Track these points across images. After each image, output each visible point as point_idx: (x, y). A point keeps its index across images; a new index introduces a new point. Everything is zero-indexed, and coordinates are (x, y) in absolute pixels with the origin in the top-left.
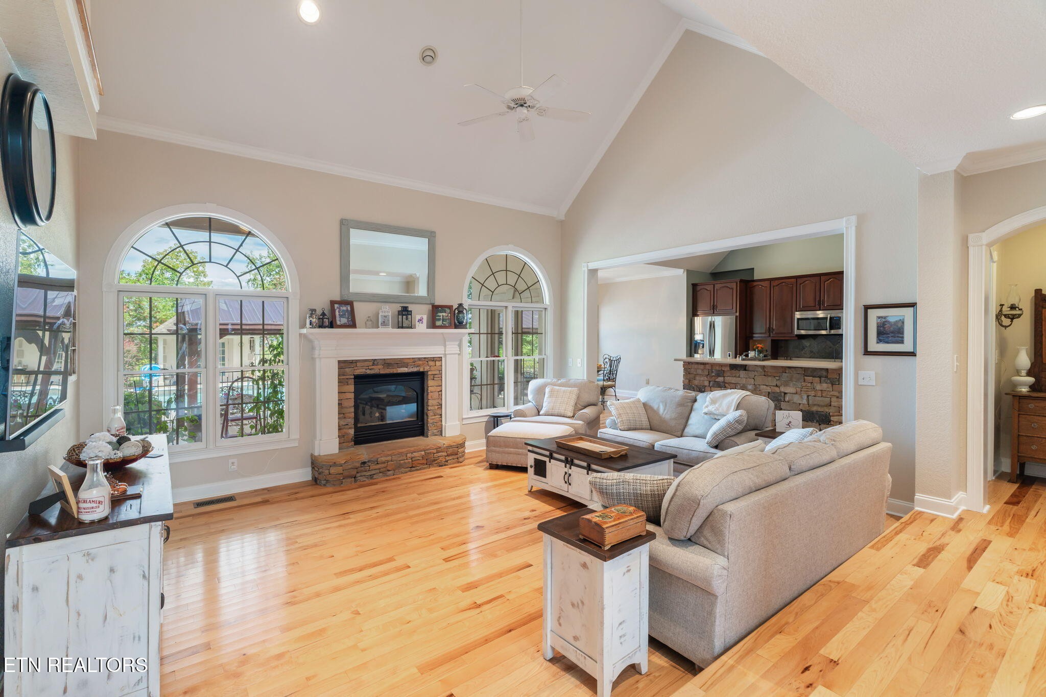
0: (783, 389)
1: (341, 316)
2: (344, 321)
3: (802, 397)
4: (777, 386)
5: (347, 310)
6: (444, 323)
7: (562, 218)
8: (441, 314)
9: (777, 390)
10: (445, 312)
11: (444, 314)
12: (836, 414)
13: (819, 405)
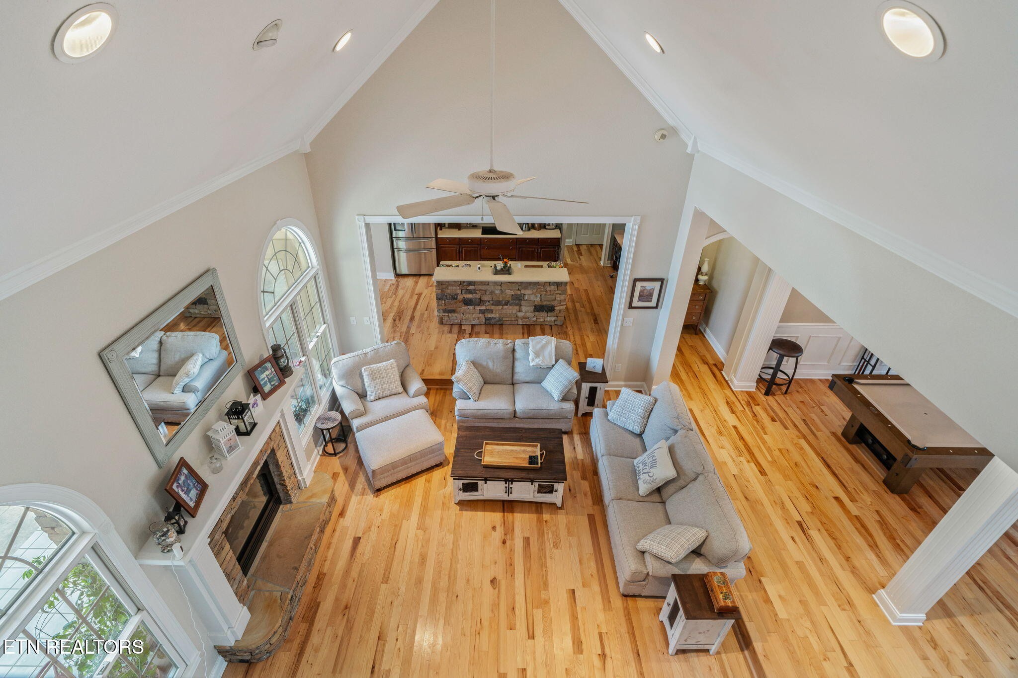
0: (523, 292)
1: (187, 492)
2: (194, 493)
3: (536, 297)
4: (519, 290)
5: (186, 476)
6: (272, 383)
7: (308, 150)
8: (264, 376)
9: (519, 292)
10: (267, 369)
11: (267, 373)
12: (559, 305)
13: (548, 301)
